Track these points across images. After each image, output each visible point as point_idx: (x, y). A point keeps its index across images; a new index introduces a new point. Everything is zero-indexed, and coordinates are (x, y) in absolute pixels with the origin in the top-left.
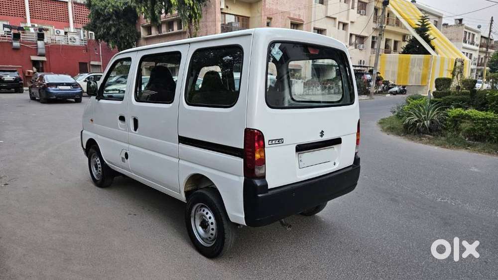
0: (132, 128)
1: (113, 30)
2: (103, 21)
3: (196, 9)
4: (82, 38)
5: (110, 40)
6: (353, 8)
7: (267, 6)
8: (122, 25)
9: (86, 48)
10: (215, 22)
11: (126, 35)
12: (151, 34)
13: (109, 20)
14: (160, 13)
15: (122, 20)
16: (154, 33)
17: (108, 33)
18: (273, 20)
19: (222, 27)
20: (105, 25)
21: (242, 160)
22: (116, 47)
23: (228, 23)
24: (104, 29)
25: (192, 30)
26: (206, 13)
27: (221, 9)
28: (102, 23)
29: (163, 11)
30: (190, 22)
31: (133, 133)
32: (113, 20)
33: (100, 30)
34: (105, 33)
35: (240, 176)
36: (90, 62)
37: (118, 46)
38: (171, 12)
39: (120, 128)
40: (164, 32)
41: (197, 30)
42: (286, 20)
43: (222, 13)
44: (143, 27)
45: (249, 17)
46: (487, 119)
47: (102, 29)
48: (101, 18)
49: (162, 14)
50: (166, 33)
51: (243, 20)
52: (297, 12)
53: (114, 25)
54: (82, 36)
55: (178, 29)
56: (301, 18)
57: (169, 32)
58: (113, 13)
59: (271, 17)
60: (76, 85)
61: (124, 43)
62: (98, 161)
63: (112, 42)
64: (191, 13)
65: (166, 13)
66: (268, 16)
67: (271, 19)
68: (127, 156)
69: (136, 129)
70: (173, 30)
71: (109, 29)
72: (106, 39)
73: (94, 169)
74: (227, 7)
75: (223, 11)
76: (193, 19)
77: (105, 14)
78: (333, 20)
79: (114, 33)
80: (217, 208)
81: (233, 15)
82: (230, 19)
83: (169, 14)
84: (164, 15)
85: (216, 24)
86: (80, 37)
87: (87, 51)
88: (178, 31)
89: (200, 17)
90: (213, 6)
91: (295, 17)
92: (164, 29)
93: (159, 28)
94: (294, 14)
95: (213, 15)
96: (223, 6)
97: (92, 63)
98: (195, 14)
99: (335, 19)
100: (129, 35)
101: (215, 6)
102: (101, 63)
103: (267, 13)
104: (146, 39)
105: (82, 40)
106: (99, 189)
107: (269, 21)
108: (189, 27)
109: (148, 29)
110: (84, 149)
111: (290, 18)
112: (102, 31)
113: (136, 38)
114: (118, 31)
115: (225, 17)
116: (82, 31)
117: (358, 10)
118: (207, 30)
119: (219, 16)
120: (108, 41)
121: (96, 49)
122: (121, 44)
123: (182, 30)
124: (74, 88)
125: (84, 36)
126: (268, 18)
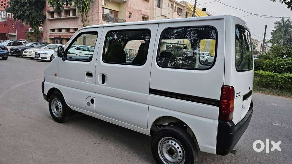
0: (100, 81)
1: (27, 13)
2: (20, 7)
3: (87, 4)
4: (3, 17)
5: (24, 19)
6: (175, 12)
7: (129, 6)
8: (34, 10)
9: (6, 24)
10: (99, 12)
11: (36, 17)
12: (54, 17)
13: (24, 6)
14: (63, 4)
15: (33, 7)
16: (56, 16)
17: (24, 15)
18: (132, 14)
19: (103, 16)
20: (21, 9)
21: (218, 108)
22: (29, 24)
23: (106, 14)
24: (20, 12)
25: (83, 16)
26: (93, 7)
27: (102, 5)
28: (19, 8)
29: (65, 3)
30: (83, 11)
31: (100, 85)
32: (28, 7)
33: (18, 12)
34: (21, 14)
35: (214, 119)
36: (8, 33)
37: (30, 23)
38: (71, 4)
39: (87, 81)
40: (63, 16)
41: (87, 17)
42: (139, 15)
43: (102, 7)
44: (48, 12)
45: (118, 12)
46: (270, 76)
47: (19, 12)
48: (19, 5)
49: (64, 5)
50: (64, 17)
51: (115, 13)
52: (146, 11)
53: (28, 10)
54: (3, 15)
55: (73, 15)
56: (148, 15)
57: (67, 17)
58: (28, 2)
59: (131, 12)
60: (4, 48)
61: (34, 22)
62: (59, 104)
63: (26, 21)
64: (84, 6)
65: (67, 4)
66: (130, 12)
67: (131, 14)
68: (92, 101)
69: (103, 82)
70: (69, 16)
71: (24, 12)
72: (22, 18)
73: (54, 110)
74: (105, 4)
75: (103, 6)
76: (85, 10)
77: (22, 3)
78: (165, 17)
79: (27, 15)
80: (187, 141)
81: (108, 9)
82: (107, 12)
83: (69, 5)
84: (65, 5)
85: (99, 14)
86: (2, 16)
87: (6, 26)
88: (73, 16)
89: (89, 9)
90: (97, 3)
91: (145, 14)
92: (63, 15)
93: (59, 14)
94: (144, 12)
95: (97, 9)
96: (103, 4)
97: (10, 33)
98: (86, 7)
99: (166, 16)
100: (38, 17)
101: (98, 3)
102: (16, 34)
103: (129, 10)
104: (50, 20)
105: (3, 18)
106: (60, 124)
107: (130, 14)
108: (82, 15)
109: (52, 14)
110: (44, 95)
111: (142, 14)
112: (19, 13)
113: (43, 19)
114: (31, 14)
115: (104, 10)
116: (3, 12)
117: (177, 13)
118: (93, 17)
119: (101, 9)
120: (23, 20)
121: (13, 25)
122: (32, 22)
123: (76, 16)
124: (2, 50)
125: (4, 15)
126: (129, 13)
